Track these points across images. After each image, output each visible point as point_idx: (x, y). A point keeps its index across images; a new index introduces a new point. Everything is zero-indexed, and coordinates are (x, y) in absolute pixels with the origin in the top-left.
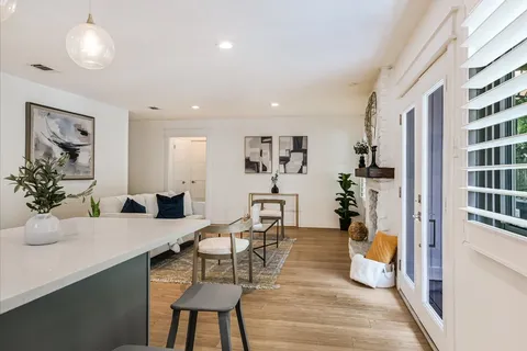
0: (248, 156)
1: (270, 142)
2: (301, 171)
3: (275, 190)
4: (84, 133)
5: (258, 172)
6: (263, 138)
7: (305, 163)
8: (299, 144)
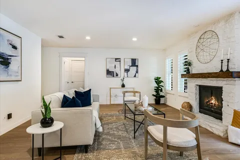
0: (108, 68)
1: (120, 61)
2: (135, 76)
3: (123, 86)
4: (15, 47)
5: (114, 76)
6: (116, 59)
7: (137, 72)
8: (134, 63)
